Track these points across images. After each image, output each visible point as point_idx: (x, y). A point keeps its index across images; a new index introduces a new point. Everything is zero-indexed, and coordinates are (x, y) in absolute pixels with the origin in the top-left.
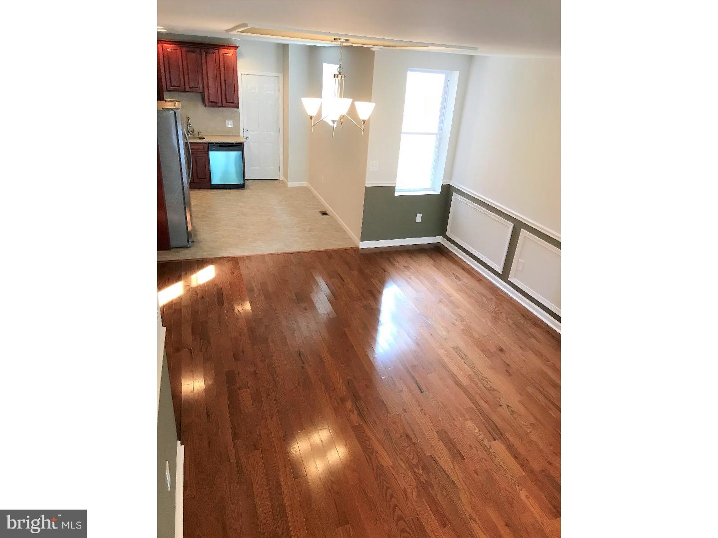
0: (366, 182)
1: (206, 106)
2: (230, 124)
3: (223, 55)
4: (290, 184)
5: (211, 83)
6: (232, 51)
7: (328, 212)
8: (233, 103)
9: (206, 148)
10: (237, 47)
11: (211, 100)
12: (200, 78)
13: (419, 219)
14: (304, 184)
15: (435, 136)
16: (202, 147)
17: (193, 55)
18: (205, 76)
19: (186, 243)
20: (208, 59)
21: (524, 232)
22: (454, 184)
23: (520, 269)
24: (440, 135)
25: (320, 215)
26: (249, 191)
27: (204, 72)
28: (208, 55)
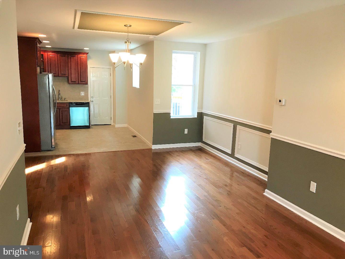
0: (154, 111)
1: (69, 84)
2: (83, 94)
3: (80, 58)
4: (117, 126)
5: (73, 71)
6: (85, 55)
7: (136, 136)
8: (85, 82)
9: (68, 106)
10: (88, 53)
11: (73, 80)
12: (67, 69)
13: (186, 131)
14: (126, 125)
15: (191, 87)
16: (65, 105)
17: (64, 58)
18: (70, 68)
19: (50, 148)
20: (72, 60)
21: (238, 127)
22: (204, 111)
23: (239, 148)
24: (194, 86)
25: (132, 137)
26: (92, 129)
27: (69, 66)
28: (72, 57)
